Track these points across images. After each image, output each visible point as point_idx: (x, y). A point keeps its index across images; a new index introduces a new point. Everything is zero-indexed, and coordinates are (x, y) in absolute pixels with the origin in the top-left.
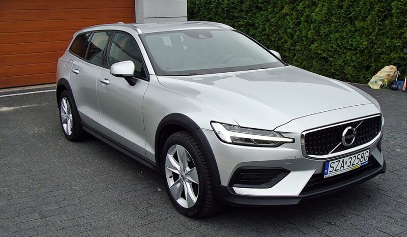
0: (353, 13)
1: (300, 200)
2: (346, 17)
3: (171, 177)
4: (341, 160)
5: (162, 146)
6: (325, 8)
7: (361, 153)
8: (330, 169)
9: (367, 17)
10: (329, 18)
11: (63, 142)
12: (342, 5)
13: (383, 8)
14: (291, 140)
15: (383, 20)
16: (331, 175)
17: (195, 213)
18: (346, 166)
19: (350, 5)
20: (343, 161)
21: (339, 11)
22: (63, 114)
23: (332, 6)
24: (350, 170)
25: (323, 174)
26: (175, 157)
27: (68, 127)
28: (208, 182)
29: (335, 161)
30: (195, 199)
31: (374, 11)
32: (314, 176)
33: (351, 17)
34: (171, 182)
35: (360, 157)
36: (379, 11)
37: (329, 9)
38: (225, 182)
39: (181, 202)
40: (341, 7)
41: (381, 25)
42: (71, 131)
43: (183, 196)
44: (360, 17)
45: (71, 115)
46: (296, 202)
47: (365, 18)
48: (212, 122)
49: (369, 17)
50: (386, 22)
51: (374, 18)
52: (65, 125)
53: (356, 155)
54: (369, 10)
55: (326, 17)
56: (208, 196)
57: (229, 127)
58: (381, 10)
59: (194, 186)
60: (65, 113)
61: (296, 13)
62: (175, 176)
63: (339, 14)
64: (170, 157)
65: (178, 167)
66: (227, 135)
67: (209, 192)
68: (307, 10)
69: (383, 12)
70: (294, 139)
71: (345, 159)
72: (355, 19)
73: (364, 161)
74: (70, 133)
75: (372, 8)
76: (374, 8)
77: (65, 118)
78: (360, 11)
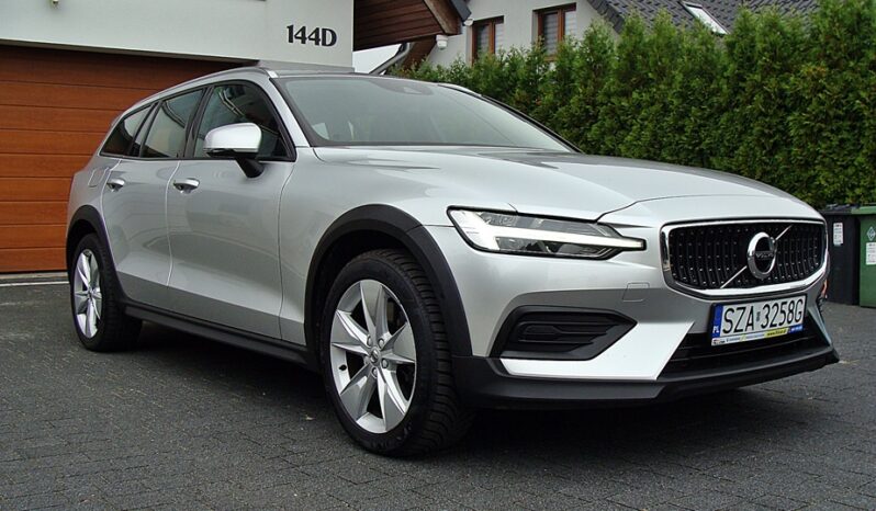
0: (707, 141)
1: (660, 389)
2: (692, 151)
3: (343, 368)
4: (748, 307)
5: (322, 295)
6: (647, 133)
7: (789, 300)
8: (725, 326)
9: (737, 148)
10: (655, 154)
11: (74, 353)
12: (684, 126)
13: (770, 128)
14: (638, 245)
15: (771, 154)
16: (726, 341)
17: (404, 445)
18: (757, 326)
19: (700, 126)
20: (752, 312)
21: (677, 139)
22: (78, 291)
23: (661, 128)
24: (765, 335)
25: (708, 334)
26: (358, 316)
27: (88, 322)
28: (441, 366)
29: (734, 307)
30: (403, 405)
31: (751, 135)
32: (689, 339)
33: (701, 150)
34: (342, 379)
35: (785, 308)
36: (763, 134)
37: (654, 135)
38: (481, 346)
39: (368, 423)
40: (681, 130)
41: (766, 164)
42: (97, 325)
43: (374, 408)
44: (722, 150)
45: (98, 290)
46: (653, 394)
47: (732, 151)
48: (452, 208)
49: (741, 148)
50: (776, 157)
51: (752, 149)
52: (81, 318)
53: (779, 302)
54: (741, 133)
55: (648, 151)
56: (440, 389)
57: (492, 215)
58: (766, 131)
59: (403, 374)
60: (85, 288)
61: (584, 145)
62: (355, 363)
63: (678, 144)
64: (344, 318)
65: (363, 338)
66: (487, 234)
68: (607, 139)
69: (771, 136)
70: (644, 242)
71: (758, 307)
72: (711, 154)
73: (793, 323)
74: (93, 331)
75: (746, 130)
76: (752, 129)
77: (84, 298)
78: (722, 136)
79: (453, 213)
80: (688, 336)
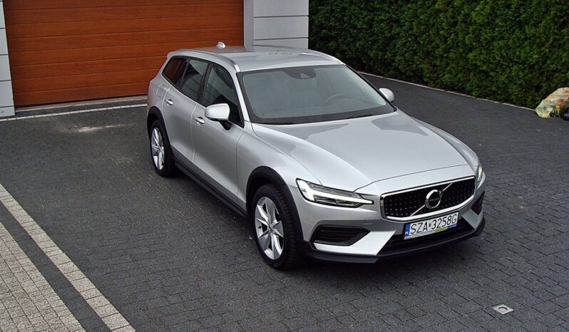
0: (523, 16)
1: (377, 259)
2: (515, 20)
3: (260, 227)
4: (424, 222)
6: (488, 7)
7: (448, 216)
8: (411, 231)
9: (540, 22)
10: (492, 20)
11: (153, 176)
12: (510, 5)
13: (561, 12)
14: (371, 202)
15: (561, 27)
16: (412, 237)
17: (280, 265)
18: (429, 229)
19: (521, 5)
20: (426, 224)
21: (506, 12)
22: (153, 145)
23: (497, 4)
24: (434, 232)
25: (403, 235)
26: (264, 208)
27: (159, 160)
28: (292, 237)
29: (416, 223)
30: (280, 251)
31: (549, 15)
32: (393, 237)
33: (520, 21)
34: (260, 233)
35: (446, 219)
36: (556, 15)
37: (493, 8)
38: (307, 237)
39: (269, 253)
40: (509, 7)
41: (556, 34)
42: (163, 164)
43: (270, 247)
44: (532, 22)
45: (163, 148)
46: (374, 261)
47: (538, 24)
48: (297, 179)
49: (543, 23)
50: (563, 31)
51: (549, 24)
52: (156, 158)
53: (442, 218)
54: (544, 13)
55: (488, 18)
56: (292, 250)
58: (559, 14)
59: (280, 239)
60: (156, 145)
61: (451, 9)
62: (264, 227)
63: (506, 16)
64: (260, 208)
65: (267, 219)
66: (310, 193)
67: (293, 246)
68: (465, 7)
69: (562, 17)
70: (373, 201)
71: (428, 222)
72: (526, 23)
73: (451, 224)
74: (161, 167)
75: (547, 11)
76: (550, 11)
77: (156, 150)
78: (533, 13)
79: (298, 181)
80: (393, 236)
